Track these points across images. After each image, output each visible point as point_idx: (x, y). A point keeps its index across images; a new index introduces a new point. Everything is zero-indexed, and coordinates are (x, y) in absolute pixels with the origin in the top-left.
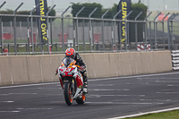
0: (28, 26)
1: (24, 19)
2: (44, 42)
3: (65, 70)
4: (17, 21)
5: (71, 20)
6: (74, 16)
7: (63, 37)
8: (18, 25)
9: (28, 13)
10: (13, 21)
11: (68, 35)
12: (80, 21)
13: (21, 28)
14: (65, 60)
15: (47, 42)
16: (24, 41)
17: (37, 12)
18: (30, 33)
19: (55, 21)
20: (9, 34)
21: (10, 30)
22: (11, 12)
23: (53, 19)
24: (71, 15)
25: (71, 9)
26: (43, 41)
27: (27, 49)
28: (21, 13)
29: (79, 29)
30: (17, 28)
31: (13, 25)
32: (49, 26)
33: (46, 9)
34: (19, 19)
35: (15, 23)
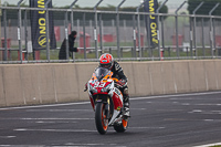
0: (134, 26)
1: (129, 17)
2: (153, 45)
3: (97, 84)
4: (121, 19)
5: (188, 19)
6: (191, 13)
7: (178, 40)
8: (122, 25)
9: (134, 9)
10: (115, 19)
11: (183, 37)
12: (198, 19)
13: (125, 28)
14: (97, 72)
15: (158, 45)
16: (130, 44)
17: (145, 8)
18: (137, 34)
19: (168, 20)
20: (111, 36)
21: (112, 30)
22: (112, 8)
23: (165, 17)
24: (187, 12)
25: (186, 5)
26: (152, 43)
27: (133, 53)
28: (125, 9)
29: (197, 29)
30: (121, 28)
31: (116, 24)
32: (160, 26)
33: (156, 5)
34: (122, 17)
35: (118, 21)
